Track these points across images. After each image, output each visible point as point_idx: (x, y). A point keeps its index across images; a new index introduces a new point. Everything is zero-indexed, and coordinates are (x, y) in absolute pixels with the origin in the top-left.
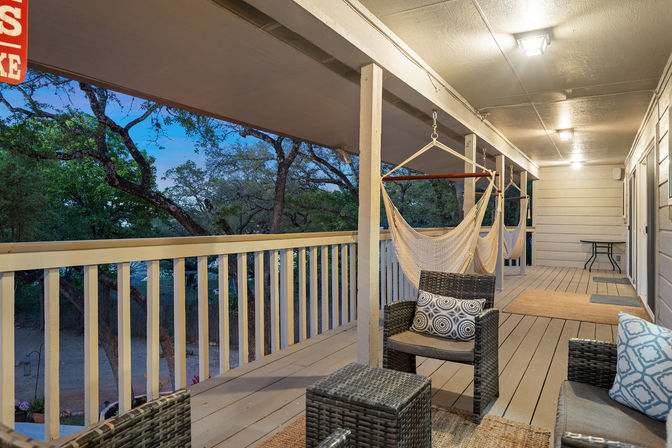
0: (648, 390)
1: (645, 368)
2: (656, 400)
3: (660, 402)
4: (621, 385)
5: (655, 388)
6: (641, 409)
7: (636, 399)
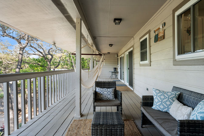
0: (163, 105)
1: (162, 100)
2: (165, 107)
3: (166, 108)
4: (156, 105)
5: (165, 105)
6: (161, 110)
7: (160, 108)
